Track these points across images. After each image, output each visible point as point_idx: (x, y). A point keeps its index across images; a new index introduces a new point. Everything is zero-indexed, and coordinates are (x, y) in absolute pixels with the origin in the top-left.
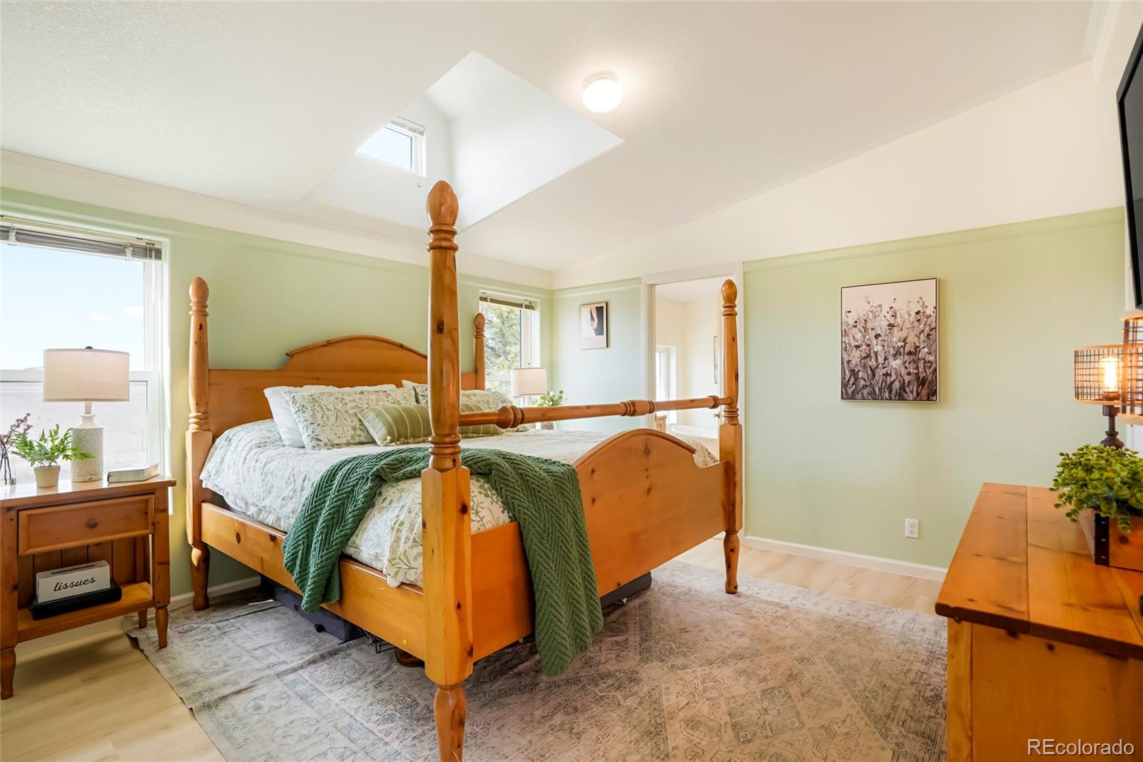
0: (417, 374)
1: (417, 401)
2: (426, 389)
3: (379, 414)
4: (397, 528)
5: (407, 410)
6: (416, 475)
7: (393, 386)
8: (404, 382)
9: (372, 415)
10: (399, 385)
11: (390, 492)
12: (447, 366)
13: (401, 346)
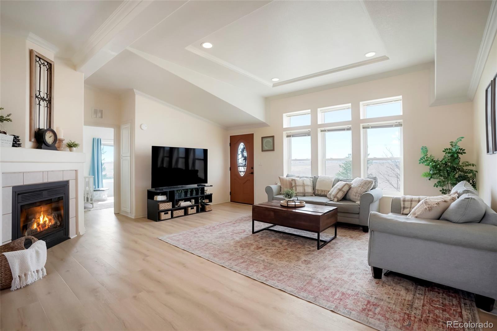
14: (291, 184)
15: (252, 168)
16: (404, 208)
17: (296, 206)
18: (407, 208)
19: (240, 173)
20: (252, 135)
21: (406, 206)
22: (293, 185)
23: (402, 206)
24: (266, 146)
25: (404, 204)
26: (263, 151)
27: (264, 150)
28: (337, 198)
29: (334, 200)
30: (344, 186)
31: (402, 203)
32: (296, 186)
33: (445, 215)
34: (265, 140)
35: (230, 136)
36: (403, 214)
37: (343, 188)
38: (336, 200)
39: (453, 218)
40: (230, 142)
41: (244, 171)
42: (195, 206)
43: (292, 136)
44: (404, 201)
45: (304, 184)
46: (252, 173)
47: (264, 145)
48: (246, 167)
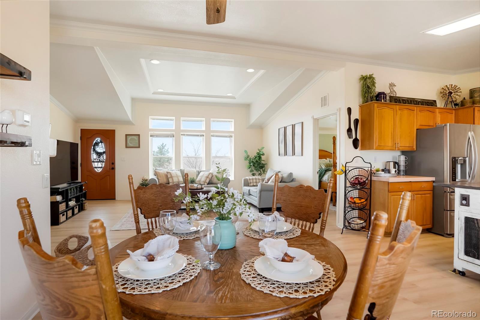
0: (330, 157)
1: (330, 162)
2: (332, 160)
3: (323, 164)
4: (328, 176)
5: (328, 163)
6: (331, 170)
7: (325, 159)
8: (327, 158)
9: (322, 164)
10: (326, 159)
11: (327, 172)
12: (334, 157)
13: (326, 151)
14: (167, 176)
15: (113, 164)
16: (250, 183)
17: (198, 188)
18: (252, 183)
19: (95, 169)
20: (113, 131)
21: (251, 182)
22: (169, 176)
23: (249, 182)
24: (131, 143)
25: (250, 181)
26: (126, 147)
27: (128, 146)
28: (207, 183)
29: (204, 184)
30: (209, 174)
31: (249, 181)
32: (172, 177)
33: (283, 181)
34: (129, 138)
35: (81, 129)
36: (250, 186)
37: (208, 176)
38: (206, 184)
39: (287, 181)
40: (80, 136)
41: (101, 166)
42: (77, 205)
43: (155, 136)
44: (250, 179)
45: (177, 175)
46: (113, 169)
47: (128, 142)
48: (104, 163)
